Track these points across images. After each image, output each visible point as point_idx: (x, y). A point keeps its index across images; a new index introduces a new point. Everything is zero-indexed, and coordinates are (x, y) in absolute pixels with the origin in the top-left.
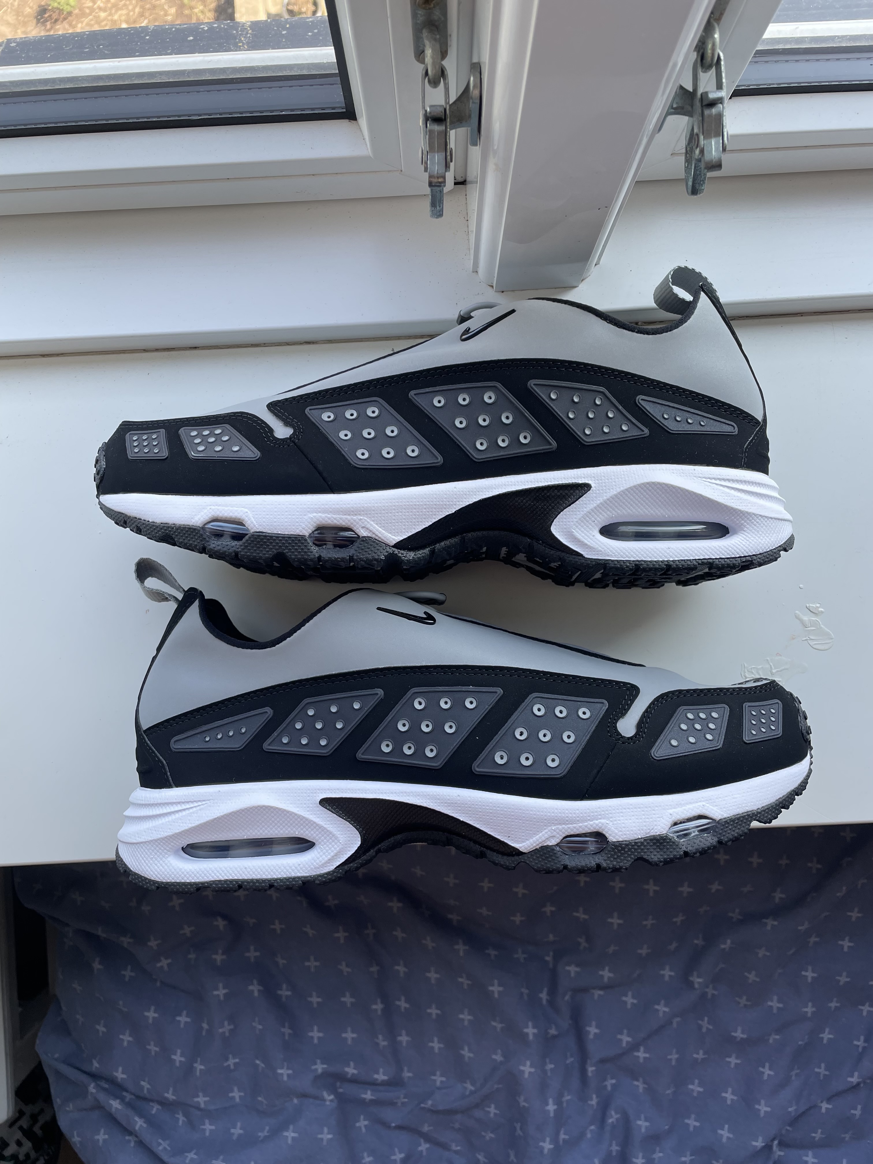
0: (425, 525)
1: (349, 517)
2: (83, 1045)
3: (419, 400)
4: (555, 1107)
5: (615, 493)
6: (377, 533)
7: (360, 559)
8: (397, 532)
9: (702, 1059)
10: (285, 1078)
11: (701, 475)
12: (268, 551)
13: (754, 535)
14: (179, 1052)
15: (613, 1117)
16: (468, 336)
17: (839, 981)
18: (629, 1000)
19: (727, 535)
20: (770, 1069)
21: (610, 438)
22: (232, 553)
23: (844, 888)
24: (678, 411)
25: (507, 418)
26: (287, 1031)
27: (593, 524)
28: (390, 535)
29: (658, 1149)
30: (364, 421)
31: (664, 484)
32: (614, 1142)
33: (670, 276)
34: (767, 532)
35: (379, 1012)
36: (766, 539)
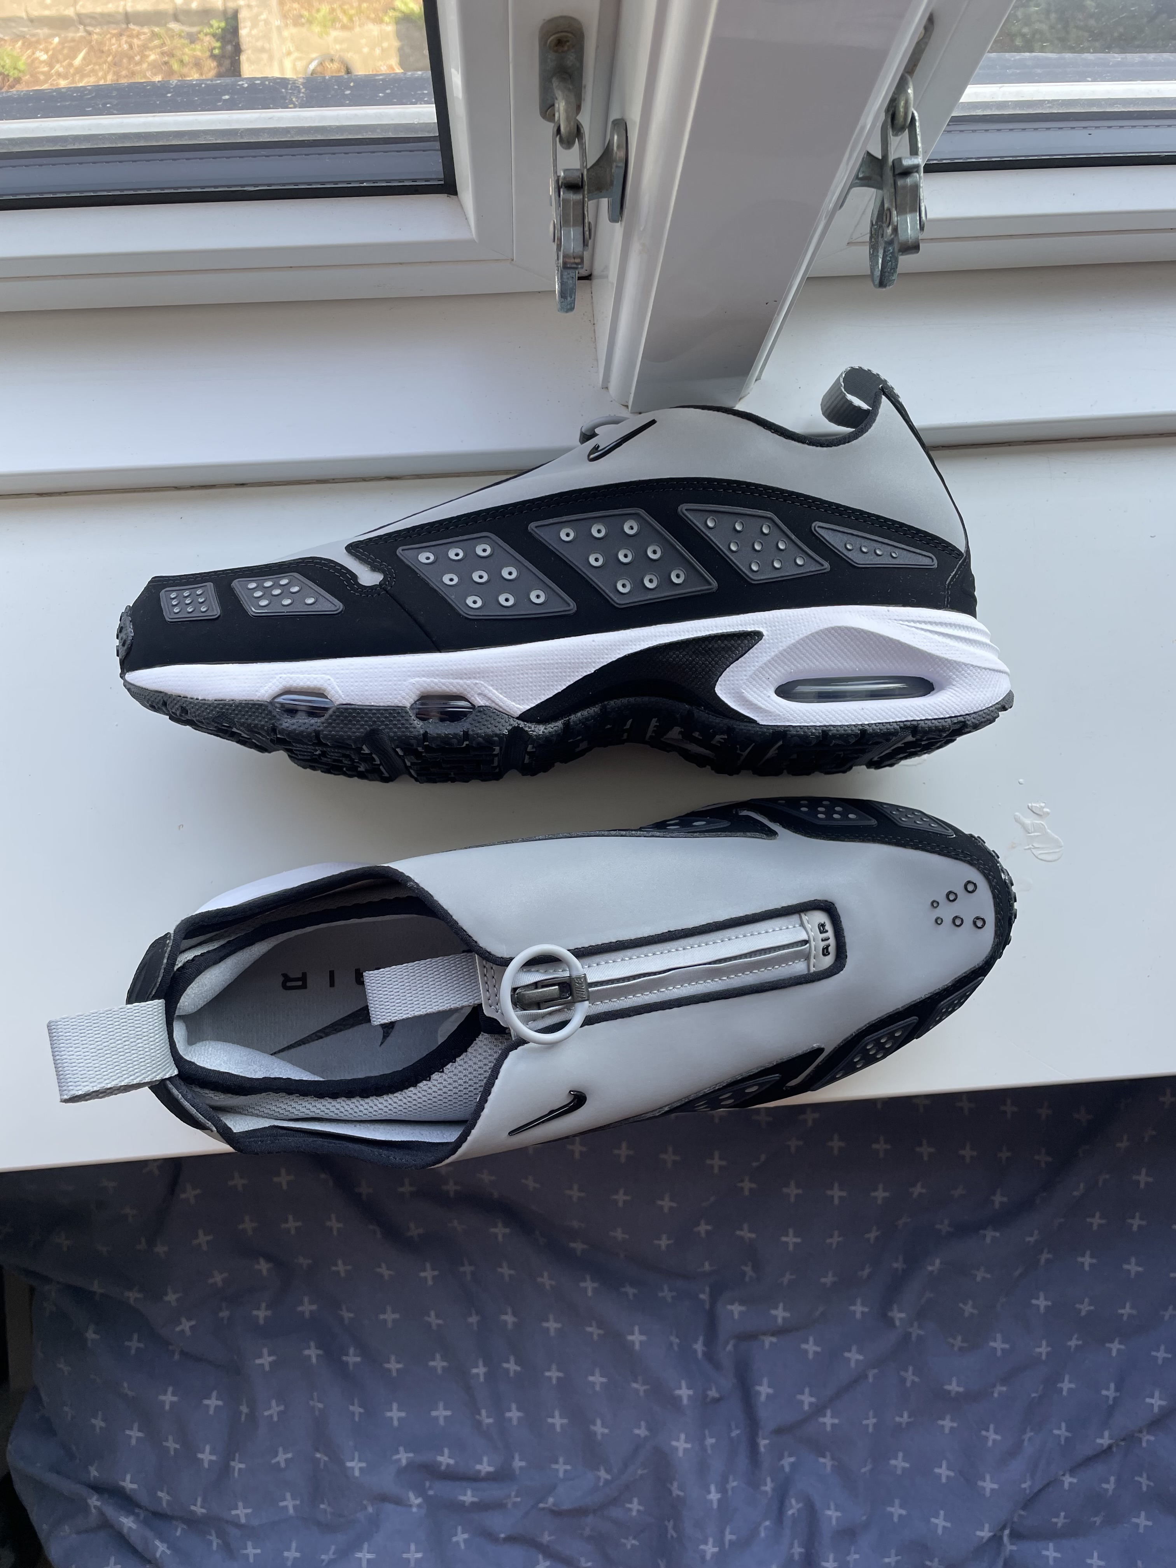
0: (557, 689)
1: (461, 682)
2: (74, 1448)
3: (542, 534)
4: (719, 1496)
5: (793, 641)
6: (497, 701)
7: (477, 734)
8: (523, 700)
9: (907, 1423)
10: (357, 1473)
11: (897, 618)
12: (358, 729)
13: (966, 691)
14: (208, 1448)
15: (794, 1507)
16: (598, 454)
17: (1080, 1310)
18: (811, 1348)
19: (932, 693)
20: (996, 1432)
21: (783, 574)
22: (311, 733)
23: (1082, 1185)
24: (863, 540)
25: (655, 552)
26: (357, 1409)
27: (767, 682)
28: (513, 703)
29: (853, 1549)
30: (473, 561)
31: (853, 628)
32: (796, 1542)
33: (841, 380)
34: (981, 685)
35: (482, 1379)
36: (980, 695)
